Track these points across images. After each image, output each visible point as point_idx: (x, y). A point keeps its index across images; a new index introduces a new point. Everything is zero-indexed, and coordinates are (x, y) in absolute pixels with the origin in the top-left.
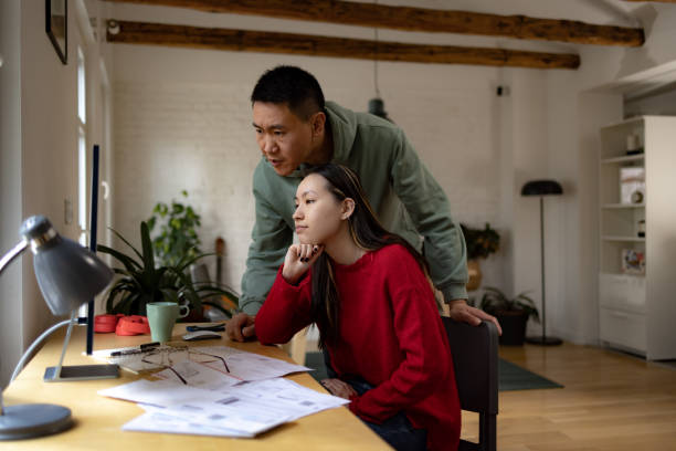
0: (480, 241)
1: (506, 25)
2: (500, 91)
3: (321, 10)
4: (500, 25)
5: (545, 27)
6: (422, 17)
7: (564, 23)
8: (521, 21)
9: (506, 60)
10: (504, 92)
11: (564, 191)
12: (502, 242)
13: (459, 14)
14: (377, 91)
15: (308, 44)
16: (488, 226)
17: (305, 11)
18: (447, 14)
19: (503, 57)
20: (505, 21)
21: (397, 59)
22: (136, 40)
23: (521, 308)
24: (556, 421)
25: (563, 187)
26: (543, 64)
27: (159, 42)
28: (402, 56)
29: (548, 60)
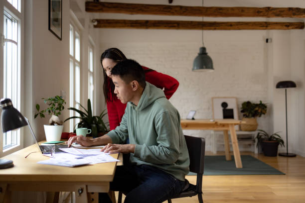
0: (257, 109)
1: (261, 12)
2: (267, 41)
3: (176, 11)
4: (258, 12)
5: (280, 11)
6: (221, 11)
7: (290, 9)
8: (268, 9)
9: (267, 27)
10: (269, 41)
11: (297, 86)
12: (268, 110)
13: (238, 8)
14: (203, 44)
15: (176, 25)
16: (261, 102)
17: (169, 12)
18: (232, 9)
19: (265, 26)
20: (261, 10)
21: (215, 29)
22: (105, 27)
23: (275, 139)
24: (273, 188)
25: (296, 84)
26: (285, 28)
27: (114, 27)
28: (217, 28)
29: (288, 26)
